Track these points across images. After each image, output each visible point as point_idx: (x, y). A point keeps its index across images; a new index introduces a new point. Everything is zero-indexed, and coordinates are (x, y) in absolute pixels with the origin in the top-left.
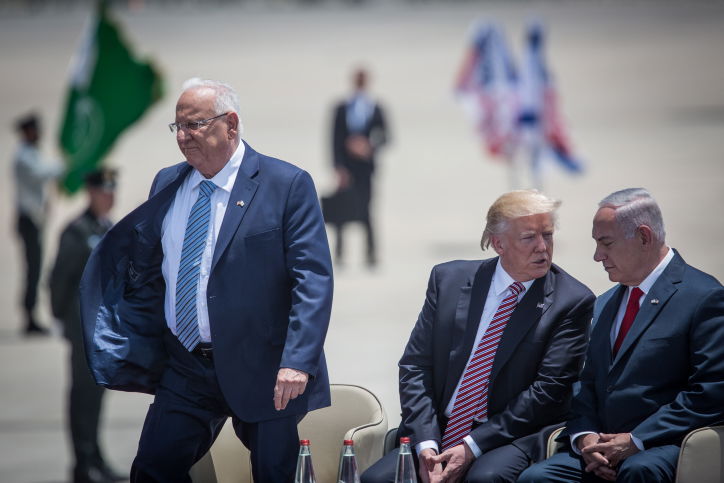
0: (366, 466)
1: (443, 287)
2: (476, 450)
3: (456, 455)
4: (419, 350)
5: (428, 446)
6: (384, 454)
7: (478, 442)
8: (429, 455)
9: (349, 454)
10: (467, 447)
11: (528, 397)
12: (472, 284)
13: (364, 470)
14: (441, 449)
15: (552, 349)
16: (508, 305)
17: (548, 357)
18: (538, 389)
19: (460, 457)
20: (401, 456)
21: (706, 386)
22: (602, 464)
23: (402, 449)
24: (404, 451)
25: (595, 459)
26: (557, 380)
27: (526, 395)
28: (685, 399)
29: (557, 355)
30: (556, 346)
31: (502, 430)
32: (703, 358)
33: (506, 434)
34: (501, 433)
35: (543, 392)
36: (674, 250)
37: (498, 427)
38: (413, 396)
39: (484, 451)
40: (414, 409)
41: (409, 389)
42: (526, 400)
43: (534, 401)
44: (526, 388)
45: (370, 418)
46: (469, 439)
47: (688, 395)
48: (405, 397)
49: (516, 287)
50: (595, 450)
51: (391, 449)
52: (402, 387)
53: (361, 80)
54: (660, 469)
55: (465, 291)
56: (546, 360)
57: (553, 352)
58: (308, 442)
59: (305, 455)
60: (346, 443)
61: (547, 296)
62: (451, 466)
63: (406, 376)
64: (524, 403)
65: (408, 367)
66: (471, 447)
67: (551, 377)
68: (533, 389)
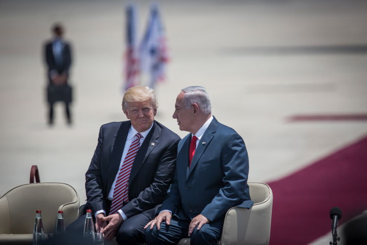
1: (105, 135)
2: (124, 216)
3: (114, 219)
7: (125, 212)
8: (101, 216)
9: (61, 218)
10: (120, 214)
11: (150, 190)
14: (107, 214)
15: (161, 167)
16: (135, 144)
17: (159, 171)
18: (154, 186)
19: (116, 219)
21: (232, 183)
24: (88, 216)
26: (165, 182)
27: (148, 189)
30: (164, 165)
31: (137, 206)
32: (228, 169)
33: (138, 208)
35: (157, 188)
36: (213, 116)
37: (135, 204)
39: (128, 217)
41: (90, 186)
43: (153, 193)
44: (149, 186)
45: (72, 200)
46: (120, 211)
48: (88, 189)
56: (158, 172)
57: (162, 169)
58: (40, 211)
59: (39, 218)
60: (59, 212)
61: (156, 139)
62: (111, 224)
63: (88, 180)
64: (147, 193)
65: (89, 176)
66: (122, 215)
67: (161, 181)
68: (152, 187)
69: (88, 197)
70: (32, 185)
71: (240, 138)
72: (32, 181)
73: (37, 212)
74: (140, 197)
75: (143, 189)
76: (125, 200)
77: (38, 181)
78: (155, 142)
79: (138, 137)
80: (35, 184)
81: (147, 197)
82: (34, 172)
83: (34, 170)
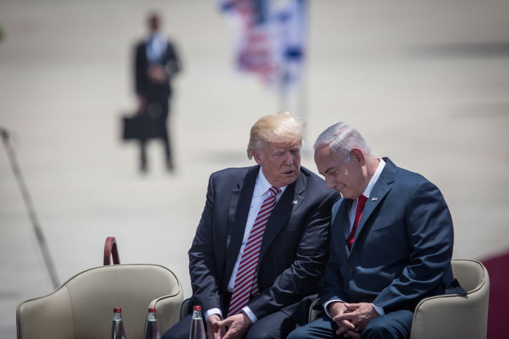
0: (166, 329)
1: (218, 190)
2: (252, 317)
3: (236, 322)
4: (203, 241)
5: (214, 313)
6: (181, 319)
7: (254, 311)
8: (215, 320)
9: (152, 320)
10: (245, 314)
11: (290, 273)
12: (241, 186)
13: (164, 332)
14: (225, 315)
15: (306, 235)
16: (268, 204)
17: (304, 241)
18: (298, 267)
19: (240, 323)
20: (194, 320)
21: (424, 259)
22: (349, 328)
23: (194, 315)
24: (196, 317)
25: (344, 324)
26: (312, 259)
27: (288, 271)
28: (409, 272)
29: (312, 239)
30: (310, 232)
31: (271, 300)
32: (418, 238)
33: (274, 303)
34: (271, 302)
35: (302, 268)
37: (269, 298)
38: (200, 275)
39: (259, 318)
40: (201, 285)
41: (196, 271)
42: (289, 276)
43: (295, 276)
44: (288, 266)
45: (170, 291)
46: (247, 309)
47: (411, 268)
49: (274, 190)
50: (344, 318)
51: (186, 315)
52: (191, 269)
53: (154, 23)
54: (396, 329)
55: (236, 193)
56: (302, 244)
57: (308, 237)
58: (120, 310)
59: (118, 321)
60: (150, 311)
61: (300, 194)
62: (232, 330)
63: (193, 261)
64: (287, 278)
65: (195, 254)
66: (249, 315)
67: (307, 257)
68: (294, 267)
69: (195, 288)
70: (107, 268)
71: (435, 188)
72: (107, 262)
73: (115, 311)
74: (276, 285)
75: (281, 273)
76: (253, 293)
77: (116, 261)
78: (298, 199)
79: (273, 191)
80: (112, 267)
81: (287, 283)
82: (110, 248)
83: (110, 244)
